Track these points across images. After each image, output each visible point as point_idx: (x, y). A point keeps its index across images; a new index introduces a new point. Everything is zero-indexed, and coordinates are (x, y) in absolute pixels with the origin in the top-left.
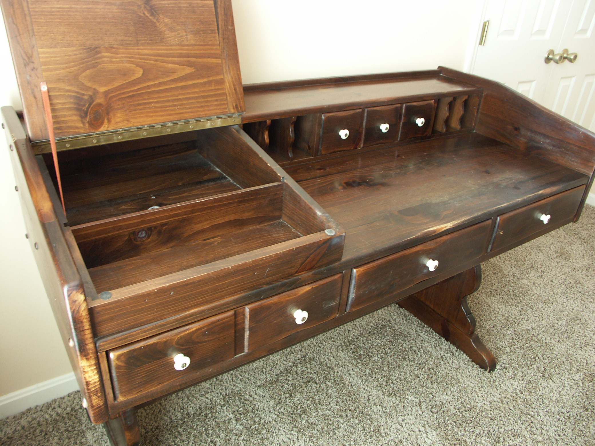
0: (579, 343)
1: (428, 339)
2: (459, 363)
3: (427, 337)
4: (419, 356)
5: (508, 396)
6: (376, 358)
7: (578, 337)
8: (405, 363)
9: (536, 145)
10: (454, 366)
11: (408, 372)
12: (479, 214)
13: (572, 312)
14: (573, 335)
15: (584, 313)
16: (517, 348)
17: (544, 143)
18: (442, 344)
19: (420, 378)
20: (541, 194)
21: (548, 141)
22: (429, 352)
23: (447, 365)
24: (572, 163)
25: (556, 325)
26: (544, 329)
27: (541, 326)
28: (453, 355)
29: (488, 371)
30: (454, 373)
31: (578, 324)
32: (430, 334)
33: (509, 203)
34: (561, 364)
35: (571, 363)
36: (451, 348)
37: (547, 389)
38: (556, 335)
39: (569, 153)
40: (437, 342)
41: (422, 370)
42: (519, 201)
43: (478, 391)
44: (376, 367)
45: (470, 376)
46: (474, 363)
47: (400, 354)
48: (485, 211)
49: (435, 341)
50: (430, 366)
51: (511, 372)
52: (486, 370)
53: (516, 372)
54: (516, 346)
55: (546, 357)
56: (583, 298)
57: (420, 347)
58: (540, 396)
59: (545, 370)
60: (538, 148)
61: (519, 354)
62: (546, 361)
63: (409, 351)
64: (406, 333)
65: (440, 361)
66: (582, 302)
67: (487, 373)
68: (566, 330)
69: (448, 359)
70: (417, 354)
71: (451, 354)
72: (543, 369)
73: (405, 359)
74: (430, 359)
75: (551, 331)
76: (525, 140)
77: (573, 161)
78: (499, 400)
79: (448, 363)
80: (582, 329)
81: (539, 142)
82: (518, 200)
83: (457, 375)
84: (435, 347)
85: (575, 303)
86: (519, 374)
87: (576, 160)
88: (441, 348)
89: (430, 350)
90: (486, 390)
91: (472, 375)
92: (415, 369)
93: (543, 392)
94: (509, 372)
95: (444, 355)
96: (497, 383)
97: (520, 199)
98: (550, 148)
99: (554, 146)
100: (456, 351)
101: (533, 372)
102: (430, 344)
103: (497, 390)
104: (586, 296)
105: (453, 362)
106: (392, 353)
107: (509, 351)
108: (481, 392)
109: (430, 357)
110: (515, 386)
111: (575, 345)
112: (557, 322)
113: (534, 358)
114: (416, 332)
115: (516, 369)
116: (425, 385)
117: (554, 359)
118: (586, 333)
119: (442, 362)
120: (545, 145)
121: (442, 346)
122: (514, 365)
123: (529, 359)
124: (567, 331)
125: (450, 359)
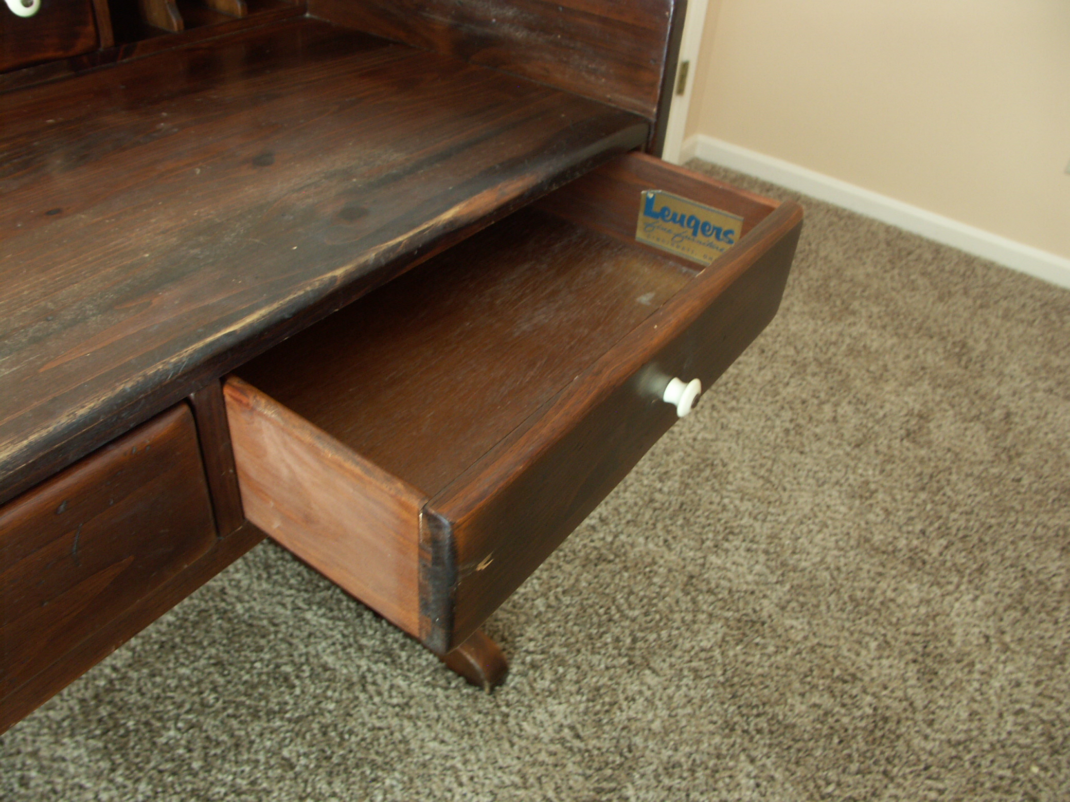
0: (710, 535)
1: (327, 625)
2: (409, 685)
3: (323, 621)
4: (298, 691)
5: (543, 757)
6: (172, 733)
7: (707, 518)
8: (257, 727)
9: (479, 31)
10: (395, 701)
11: (262, 757)
12: (82, 412)
13: (693, 447)
14: (698, 513)
15: (720, 444)
16: (564, 592)
17: (503, 20)
18: (365, 634)
19: (297, 769)
20: (451, 223)
21: (510, 13)
22: (325, 668)
23: (377, 699)
24: (593, 78)
25: (658, 496)
26: (629, 517)
27: (623, 509)
28: (393, 662)
29: (487, 689)
30: (395, 722)
31: (707, 480)
32: (331, 610)
33: (275, 306)
34: (672, 611)
35: (694, 601)
36: (390, 640)
37: (640, 701)
38: (660, 526)
39: (579, 45)
40: (350, 629)
41: (304, 738)
42: (334, 279)
43: (459, 765)
44: (169, 766)
45: (438, 720)
46: (450, 674)
47: (243, 698)
48: (127, 385)
49: (346, 627)
50: (328, 719)
51: (549, 676)
52: (482, 688)
53: (561, 670)
54: (560, 589)
55: (637, 601)
56: (715, 402)
57: (303, 659)
58: (623, 729)
59: (634, 640)
60: (488, 42)
61: (570, 609)
62: (636, 613)
63: (271, 682)
64: (265, 622)
65: (357, 694)
66: (715, 414)
67: (484, 695)
68: (682, 504)
69: (379, 678)
70: (293, 687)
71: (388, 660)
72: (628, 640)
73: (256, 715)
74: (329, 693)
75: (647, 516)
76: (448, 21)
77: (593, 72)
78: (517, 779)
79: (380, 694)
80: (716, 491)
81: (485, 22)
82: (329, 275)
83: (402, 729)
84: (344, 648)
85: (699, 421)
86: (568, 677)
87: (603, 68)
88: (361, 648)
89: (330, 660)
90: (482, 755)
91: (445, 716)
92: (284, 739)
93: (632, 714)
94: (542, 679)
95: (369, 670)
96: (512, 722)
97: (339, 272)
98: (520, 34)
99: (531, 28)
100: (403, 647)
101: (604, 660)
102: (330, 641)
103: (512, 745)
104: (722, 397)
105: (392, 687)
106: (219, 704)
107: (542, 609)
108: (469, 768)
109: (328, 687)
110: (559, 718)
111: (703, 542)
112: (659, 485)
113: (606, 613)
114: (293, 610)
115: (562, 663)
116: (309, 790)
117: (655, 601)
118: (726, 501)
119: (362, 697)
120: (506, 29)
121: (364, 641)
122: (556, 649)
123: (595, 619)
124: (684, 507)
125: (385, 678)
